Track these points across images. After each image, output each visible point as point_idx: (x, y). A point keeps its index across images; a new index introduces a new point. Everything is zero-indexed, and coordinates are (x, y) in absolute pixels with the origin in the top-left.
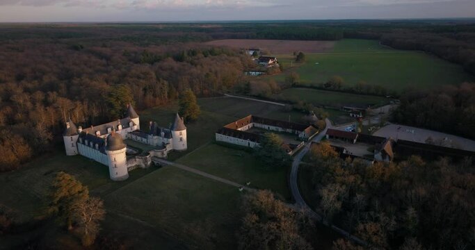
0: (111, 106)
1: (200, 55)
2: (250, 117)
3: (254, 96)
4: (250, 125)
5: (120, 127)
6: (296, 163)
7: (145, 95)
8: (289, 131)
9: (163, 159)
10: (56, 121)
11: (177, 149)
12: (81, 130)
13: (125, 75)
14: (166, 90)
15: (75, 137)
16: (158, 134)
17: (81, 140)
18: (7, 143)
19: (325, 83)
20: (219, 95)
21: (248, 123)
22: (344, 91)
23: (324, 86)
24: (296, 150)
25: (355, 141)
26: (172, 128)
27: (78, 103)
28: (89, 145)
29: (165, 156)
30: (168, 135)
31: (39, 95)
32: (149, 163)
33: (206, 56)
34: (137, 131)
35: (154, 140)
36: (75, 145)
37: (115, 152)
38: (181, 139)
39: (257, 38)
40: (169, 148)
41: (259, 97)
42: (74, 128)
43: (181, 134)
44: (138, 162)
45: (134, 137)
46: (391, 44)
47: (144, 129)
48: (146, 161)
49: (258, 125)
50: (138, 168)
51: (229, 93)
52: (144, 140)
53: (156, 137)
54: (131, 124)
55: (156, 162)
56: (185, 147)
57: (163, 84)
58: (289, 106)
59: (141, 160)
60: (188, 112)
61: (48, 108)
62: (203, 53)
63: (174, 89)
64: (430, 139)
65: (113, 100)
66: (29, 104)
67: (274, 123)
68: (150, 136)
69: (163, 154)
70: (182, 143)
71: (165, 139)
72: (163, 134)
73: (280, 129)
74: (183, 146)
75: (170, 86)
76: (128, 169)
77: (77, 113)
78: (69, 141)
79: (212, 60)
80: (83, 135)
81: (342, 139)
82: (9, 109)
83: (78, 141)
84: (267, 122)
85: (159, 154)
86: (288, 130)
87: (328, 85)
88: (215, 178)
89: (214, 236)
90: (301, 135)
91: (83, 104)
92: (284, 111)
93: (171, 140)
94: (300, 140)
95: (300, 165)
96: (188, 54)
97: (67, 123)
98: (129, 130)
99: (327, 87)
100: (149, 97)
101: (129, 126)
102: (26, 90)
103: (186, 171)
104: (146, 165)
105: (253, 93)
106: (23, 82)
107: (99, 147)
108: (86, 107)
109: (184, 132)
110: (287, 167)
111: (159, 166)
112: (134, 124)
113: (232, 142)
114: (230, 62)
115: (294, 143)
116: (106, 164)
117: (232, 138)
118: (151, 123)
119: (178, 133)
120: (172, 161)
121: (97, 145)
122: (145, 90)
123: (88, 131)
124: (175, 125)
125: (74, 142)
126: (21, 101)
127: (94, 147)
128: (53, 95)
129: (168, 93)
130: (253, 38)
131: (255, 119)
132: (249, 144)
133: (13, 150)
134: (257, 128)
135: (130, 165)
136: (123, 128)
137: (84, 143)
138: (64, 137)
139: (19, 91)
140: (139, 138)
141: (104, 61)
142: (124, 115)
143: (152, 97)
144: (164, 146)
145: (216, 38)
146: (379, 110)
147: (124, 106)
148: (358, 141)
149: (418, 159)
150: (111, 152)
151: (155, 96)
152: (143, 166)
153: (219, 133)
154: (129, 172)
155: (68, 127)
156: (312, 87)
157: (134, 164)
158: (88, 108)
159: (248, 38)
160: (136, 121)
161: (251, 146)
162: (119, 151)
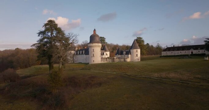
11: (134, 61)
15: (73, 52)
16: (121, 53)
17: (76, 53)
26: (131, 49)
30: (128, 53)
32: (115, 62)
36: (72, 57)
37: (94, 44)
38: (137, 56)
40: (128, 61)
43: (137, 52)
53: (120, 56)
70: (137, 57)
71: (126, 56)
72: (124, 53)
74: (138, 60)
93: (130, 55)
101: (104, 55)
109: (139, 50)
112: (107, 55)
113: (176, 54)
116: (87, 62)
117: (177, 52)
119: (135, 50)
121: (84, 52)
127: (82, 54)
132: (192, 53)
153: (165, 51)
161: (194, 53)
162: (97, 44)
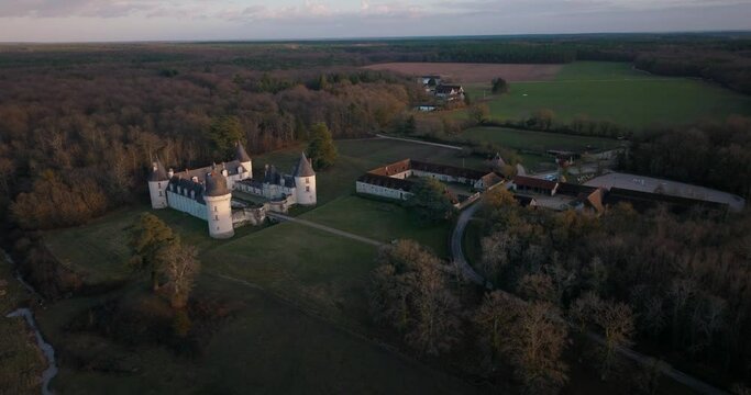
0: (213, 144)
1: (346, 82)
2: (407, 161)
3: (419, 138)
4: (408, 173)
5: (225, 173)
6: (464, 218)
7: (261, 134)
8: (462, 180)
9: (282, 214)
10: (139, 164)
11: (301, 203)
12: (171, 174)
13: (234, 106)
14: (292, 126)
15: (164, 183)
16: (277, 182)
17: (171, 187)
18: (76, 189)
19: (528, 119)
20: (369, 136)
21: (404, 169)
22: (556, 131)
23: (526, 125)
24: (465, 204)
25: (553, 192)
26: (296, 174)
27: (169, 141)
28: (182, 193)
29: (284, 211)
30: (290, 183)
31: (117, 131)
32: (262, 218)
33: (354, 83)
34: (248, 179)
35: (271, 190)
36: (164, 194)
37: (217, 198)
38: (308, 189)
39: (440, 61)
40: (290, 201)
41: (427, 138)
42: (163, 171)
43: (307, 182)
44: (246, 216)
45: (244, 187)
46: (649, 68)
47: (259, 176)
48: (258, 215)
49: (419, 173)
50: (248, 225)
51: (383, 133)
52: (258, 191)
53: (273, 186)
54: (240, 169)
55: (271, 218)
56: (314, 200)
57: (288, 118)
58: (468, 150)
59: (251, 214)
60: (319, 153)
61: (128, 146)
62: (351, 79)
63: (304, 127)
64: (660, 188)
65: (215, 136)
66: (103, 140)
67: (441, 170)
68: (265, 186)
69: (281, 207)
70: (308, 194)
71: (286, 189)
72: (283, 181)
73: (450, 179)
74: (310, 198)
75: (297, 121)
76: (234, 224)
77: (167, 152)
78: (156, 188)
79: (364, 88)
80: (174, 181)
81: (536, 190)
82: (77, 148)
83: (168, 188)
84: (431, 168)
85: (276, 208)
86: (460, 180)
87: (532, 123)
88: (349, 235)
89: (341, 300)
90: (477, 185)
91: (175, 142)
92: (460, 155)
93: (293, 189)
94: (474, 191)
95: (470, 222)
96: (328, 81)
97: (155, 164)
98: (237, 177)
99: (531, 126)
100: (268, 135)
101: (237, 172)
102: (99, 124)
103: (311, 229)
104: (258, 221)
105: (418, 134)
106: (94, 115)
107: (196, 195)
108: (179, 146)
109: (312, 179)
110: (450, 224)
111: (276, 222)
112: (244, 171)
113: (378, 193)
114: (390, 91)
115: (465, 193)
116: (204, 218)
117: (379, 188)
118: (267, 166)
119: (303, 179)
120: (295, 216)
121: (193, 193)
122: (261, 126)
123: (180, 176)
124: (300, 168)
125: (163, 190)
126: (94, 138)
127: (189, 196)
128: (134, 131)
129: (296, 132)
130: (433, 61)
131: (414, 165)
132: (401, 195)
133: (83, 198)
134: (417, 177)
135: (236, 220)
136: (229, 175)
137: (175, 191)
138: (149, 182)
139: (91, 124)
140: (251, 189)
141: (206, 90)
142: (231, 157)
143: (271, 137)
144: (284, 197)
145: (375, 60)
146: (600, 155)
147: (231, 146)
148: (558, 192)
149: (628, 206)
150: (210, 199)
151: (275, 135)
152: (254, 222)
153: (361, 180)
154: (235, 230)
155: (155, 169)
156: (508, 125)
157: (242, 218)
158: (183, 147)
159: (425, 61)
160: (248, 165)
161: (404, 198)
162: (221, 197)
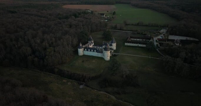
2: (129, 37)
15: (83, 49)
28: (91, 51)
30: (111, 45)
36: (83, 52)
38: (115, 46)
42: (82, 46)
56: (115, 49)
58: (135, 32)
67: (139, 38)
68: (103, 46)
73: (141, 40)
81: (162, 41)
84: (136, 38)
86: (144, 40)
101: (92, 44)
103: (127, 56)
107: (97, 51)
109: (116, 43)
127: (94, 51)
130: (80, 4)
134: (132, 40)
138: (78, 49)
140: (98, 47)
148: (167, 41)
153: (126, 43)
156: (132, 25)
159: (78, 4)
161: (139, 46)
